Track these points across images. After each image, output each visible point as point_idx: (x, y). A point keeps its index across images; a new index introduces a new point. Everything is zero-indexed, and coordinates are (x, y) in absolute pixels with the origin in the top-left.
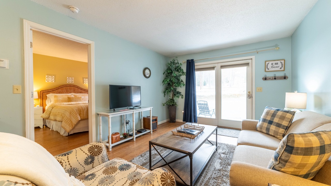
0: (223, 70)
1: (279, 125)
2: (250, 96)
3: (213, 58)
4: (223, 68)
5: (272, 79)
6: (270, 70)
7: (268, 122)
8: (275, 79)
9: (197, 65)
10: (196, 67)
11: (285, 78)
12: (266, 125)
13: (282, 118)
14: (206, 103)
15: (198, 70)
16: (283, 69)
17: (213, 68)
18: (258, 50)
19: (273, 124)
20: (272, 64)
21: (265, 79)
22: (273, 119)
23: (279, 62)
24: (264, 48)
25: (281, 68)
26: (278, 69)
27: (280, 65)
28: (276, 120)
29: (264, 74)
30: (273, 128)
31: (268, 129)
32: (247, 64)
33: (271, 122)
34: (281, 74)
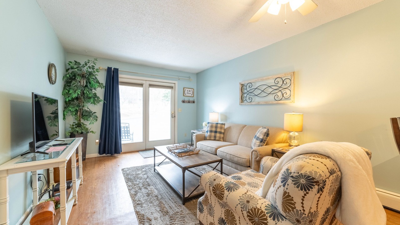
0: (152, 90)
1: (220, 133)
2: (173, 116)
3: (143, 74)
4: (152, 87)
5: (187, 103)
6: (186, 95)
7: (214, 132)
8: (189, 102)
9: (122, 77)
10: (120, 80)
11: (194, 102)
12: (213, 134)
13: (221, 128)
14: (127, 125)
15: (122, 84)
16: (192, 96)
17: (141, 85)
18: (180, 77)
19: (217, 132)
20: (187, 91)
21: (184, 102)
22: (217, 130)
23: (191, 90)
24: (185, 77)
25: (192, 95)
26: (190, 95)
27: (191, 92)
28: (218, 130)
29: (183, 98)
30: (218, 135)
31: (215, 137)
32: (171, 87)
33: (216, 132)
34: (191, 99)
